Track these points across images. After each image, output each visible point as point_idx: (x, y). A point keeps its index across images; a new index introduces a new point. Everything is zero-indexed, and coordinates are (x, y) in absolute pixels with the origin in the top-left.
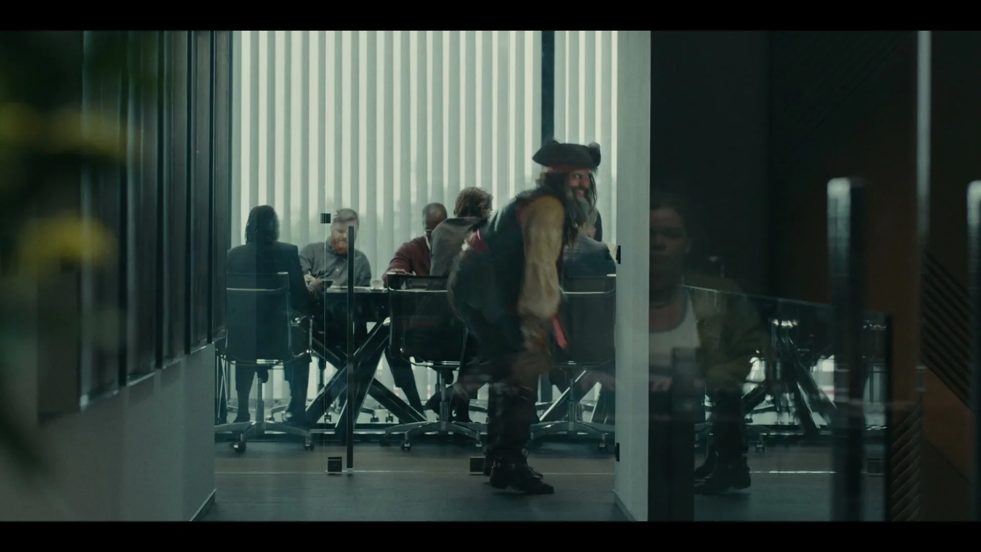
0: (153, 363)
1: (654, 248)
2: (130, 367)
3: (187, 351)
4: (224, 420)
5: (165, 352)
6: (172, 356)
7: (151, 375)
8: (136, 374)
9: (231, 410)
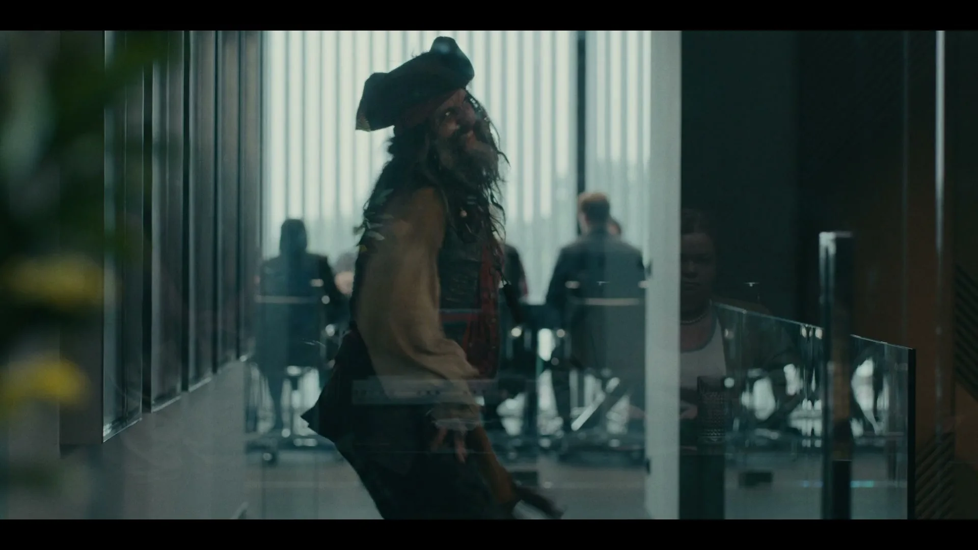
0: (179, 386)
1: (685, 275)
2: (155, 392)
3: (215, 371)
4: (255, 429)
5: (191, 373)
6: (198, 376)
7: (178, 398)
8: (162, 398)
9: (265, 419)
